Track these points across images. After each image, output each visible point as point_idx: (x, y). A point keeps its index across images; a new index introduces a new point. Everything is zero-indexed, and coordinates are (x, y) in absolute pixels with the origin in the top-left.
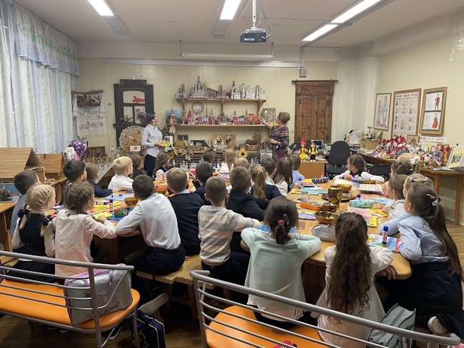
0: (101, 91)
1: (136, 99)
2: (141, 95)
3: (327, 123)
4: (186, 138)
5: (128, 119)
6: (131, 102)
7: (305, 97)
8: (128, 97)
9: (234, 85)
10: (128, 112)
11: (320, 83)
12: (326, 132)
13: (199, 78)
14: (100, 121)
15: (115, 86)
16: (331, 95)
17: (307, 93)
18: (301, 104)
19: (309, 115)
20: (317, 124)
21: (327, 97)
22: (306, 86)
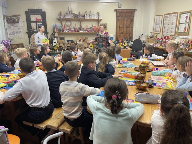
0: (19, 15)
1: (37, 19)
2: (40, 17)
3: (131, 31)
4: (64, 39)
5: (34, 30)
6: (35, 21)
7: (121, 18)
8: (33, 18)
9: (86, 11)
10: (34, 26)
11: (128, 11)
12: (130, 35)
13: (68, 8)
14: (20, 30)
15: (26, 12)
16: (133, 17)
17: (122, 16)
18: (119, 22)
19: (123, 27)
20: (126, 31)
21: (131, 18)
22: (121, 12)
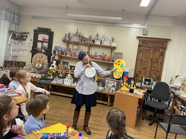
0: (28, 33)
2: (47, 37)
3: (159, 67)
4: (67, 63)
5: (39, 49)
6: (42, 40)
7: (145, 48)
8: (41, 37)
9: (97, 36)
10: (39, 45)
11: (157, 40)
12: (158, 74)
14: (26, 48)
15: (35, 31)
16: (165, 49)
18: (141, 53)
19: (146, 60)
20: (151, 67)
21: (161, 50)
22: (145, 41)
